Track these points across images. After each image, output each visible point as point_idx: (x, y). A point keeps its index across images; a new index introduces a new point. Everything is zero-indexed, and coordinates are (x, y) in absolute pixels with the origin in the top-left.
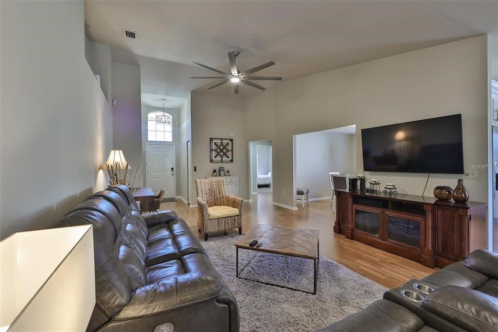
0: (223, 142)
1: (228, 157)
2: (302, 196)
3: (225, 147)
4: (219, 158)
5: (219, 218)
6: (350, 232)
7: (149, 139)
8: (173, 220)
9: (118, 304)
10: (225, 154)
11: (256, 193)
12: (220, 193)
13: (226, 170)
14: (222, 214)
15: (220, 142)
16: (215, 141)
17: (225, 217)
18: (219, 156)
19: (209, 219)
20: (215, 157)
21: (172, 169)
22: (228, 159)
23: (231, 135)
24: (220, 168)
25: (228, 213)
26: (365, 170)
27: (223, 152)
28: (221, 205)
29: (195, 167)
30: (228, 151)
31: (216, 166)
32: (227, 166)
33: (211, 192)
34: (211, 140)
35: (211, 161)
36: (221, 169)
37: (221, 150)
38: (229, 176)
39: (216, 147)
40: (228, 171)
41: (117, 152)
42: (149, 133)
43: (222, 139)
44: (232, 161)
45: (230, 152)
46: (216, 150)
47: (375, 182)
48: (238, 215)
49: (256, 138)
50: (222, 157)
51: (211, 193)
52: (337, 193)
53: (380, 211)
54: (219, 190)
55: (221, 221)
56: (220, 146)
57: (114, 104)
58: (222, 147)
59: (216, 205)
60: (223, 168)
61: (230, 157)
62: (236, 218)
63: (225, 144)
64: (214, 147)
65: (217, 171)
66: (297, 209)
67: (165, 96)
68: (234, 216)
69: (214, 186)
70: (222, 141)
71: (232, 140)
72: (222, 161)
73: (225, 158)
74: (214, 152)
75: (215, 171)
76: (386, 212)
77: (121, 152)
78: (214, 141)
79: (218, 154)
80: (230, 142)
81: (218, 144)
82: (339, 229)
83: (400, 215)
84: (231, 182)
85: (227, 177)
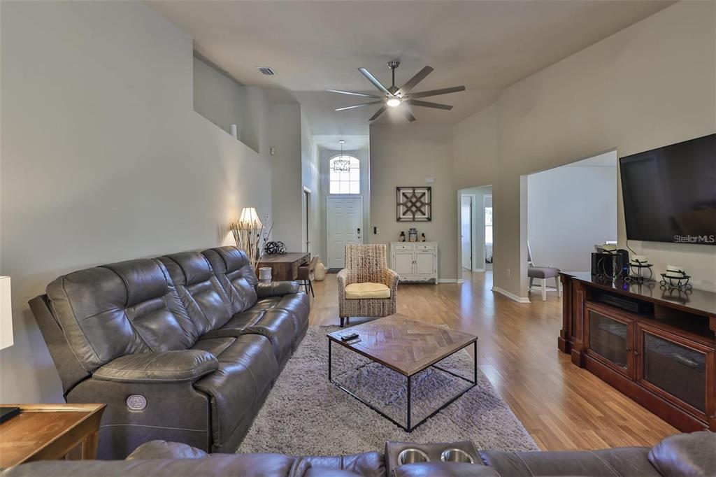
0: (416, 191)
1: (424, 214)
2: (542, 280)
3: (419, 199)
4: (409, 216)
5: (360, 299)
6: (579, 353)
7: (331, 192)
8: (288, 293)
9: (91, 361)
10: (419, 209)
11: (482, 270)
12: (377, 265)
13: (419, 233)
14: (363, 294)
15: (412, 191)
16: (404, 191)
17: (370, 299)
18: (409, 213)
19: (346, 299)
20: (404, 214)
21: (359, 230)
22: (424, 217)
23: (429, 181)
24: (411, 229)
25: (373, 293)
26: (630, 237)
27: (416, 207)
28: (377, 282)
29: (375, 228)
30: (423, 204)
31: (406, 227)
32: (421, 227)
33: (365, 262)
34: (398, 189)
35: (399, 220)
36: (413, 231)
37: (414, 204)
38: (424, 241)
39: (405, 200)
40: (423, 235)
41: (248, 209)
42: (331, 183)
43: (414, 188)
44: (429, 219)
45: (427, 206)
46: (404, 204)
47: (637, 261)
48: (389, 298)
49: (471, 184)
50: (414, 214)
51: (364, 264)
52: (563, 278)
53: (629, 321)
54: (376, 260)
55: (364, 303)
56: (412, 197)
57: (273, 153)
58: (414, 200)
59: (370, 281)
60: (415, 229)
61: (427, 214)
62: (387, 301)
63: (418, 195)
64: (402, 199)
65: (406, 234)
66: (529, 302)
67: (340, 136)
68: (383, 299)
69: (370, 254)
70: (414, 191)
71: (429, 189)
72: (414, 220)
73: (418, 216)
74: (401, 206)
75: (403, 234)
76: (640, 325)
77: (253, 209)
78: (402, 191)
79: (409, 209)
80: (426, 191)
81: (409, 196)
82: (566, 345)
83: (664, 333)
84: (425, 251)
85: (421, 243)
